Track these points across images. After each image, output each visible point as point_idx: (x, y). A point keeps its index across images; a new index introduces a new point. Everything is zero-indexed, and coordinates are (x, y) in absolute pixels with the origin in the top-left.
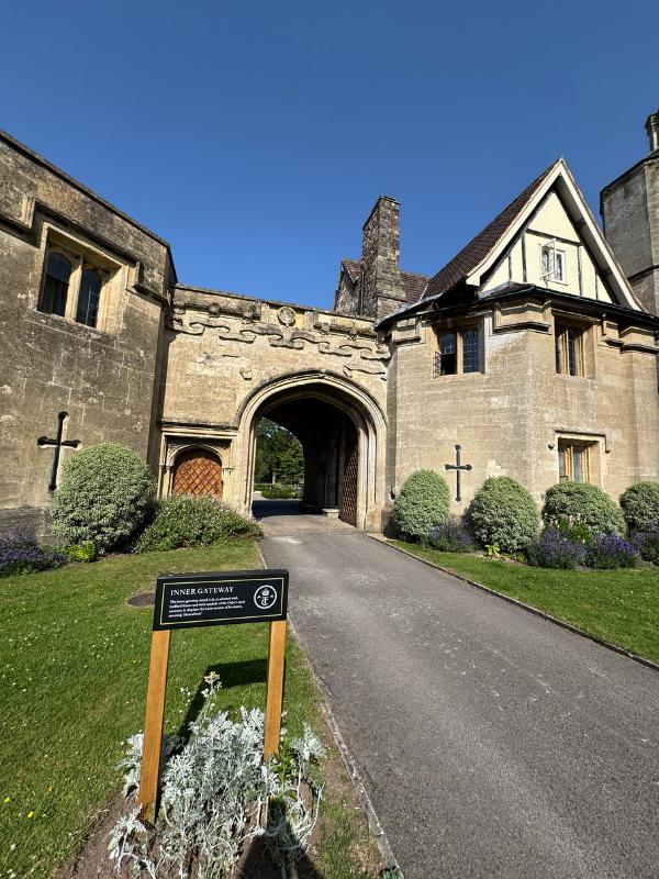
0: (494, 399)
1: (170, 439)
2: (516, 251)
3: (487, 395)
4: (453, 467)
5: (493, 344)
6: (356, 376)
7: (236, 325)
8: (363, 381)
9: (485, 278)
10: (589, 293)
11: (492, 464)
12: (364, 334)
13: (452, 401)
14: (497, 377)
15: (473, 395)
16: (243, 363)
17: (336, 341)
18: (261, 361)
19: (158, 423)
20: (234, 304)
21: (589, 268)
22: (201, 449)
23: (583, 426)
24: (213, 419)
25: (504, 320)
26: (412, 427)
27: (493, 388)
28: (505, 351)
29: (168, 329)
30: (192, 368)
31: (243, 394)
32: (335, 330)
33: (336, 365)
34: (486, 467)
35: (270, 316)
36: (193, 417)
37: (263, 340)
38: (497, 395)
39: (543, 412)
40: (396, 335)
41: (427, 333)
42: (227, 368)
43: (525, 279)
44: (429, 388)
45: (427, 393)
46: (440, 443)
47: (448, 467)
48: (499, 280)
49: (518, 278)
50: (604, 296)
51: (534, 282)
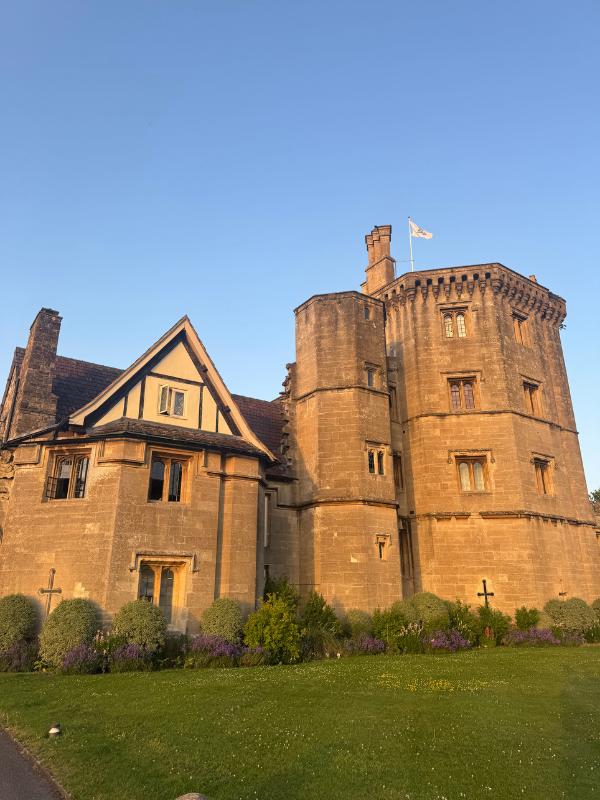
0: (89, 525)
2: (134, 393)
3: (84, 521)
4: (46, 591)
5: (95, 475)
10: (208, 426)
11: (79, 587)
13: (54, 526)
14: (93, 505)
15: (73, 521)
21: (211, 406)
26: (18, 550)
27: (89, 514)
28: (102, 482)
34: (73, 589)
38: (91, 521)
39: (127, 538)
40: (18, 457)
41: (44, 458)
43: (141, 415)
44: (38, 511)
45: (36, 516)
46: (39, 566)
47: (43, 591)
49: (133, 414)
50: (225, 429)
51: (152, 415)
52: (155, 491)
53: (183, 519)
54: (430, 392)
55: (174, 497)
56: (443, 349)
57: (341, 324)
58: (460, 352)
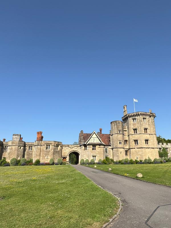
1: (63, 157)
2: (90, 140)
4: (84, 158)
5: (88, 148)
6: (78, 150)
7: (67, 147)
8: (79, 151)
9: (87, 143)
10: (98, 142)
12: (79, 146)
16: (68, 150)
17: (76, 147)
18: (69, 150)
19: (62, 156)
20: (67, 145)
21: (98, 139)
22: (65, 158)
23: (95, 155)
24: (66, 155)
25: (89, 146)
26: (82, 155)
29: (62, 148)
30: (64, 151)
31: (68, 153)
32: (76, 146)
33: (76, 150)
35: (70, 146)
36: (64, 155)
37: (69, 148)
39: (91, 154)
40: (81, 147)
41: (83, 147)
42: (67, 151)
45: (83, 152)
46: (84, 156)
48: (88, 142)
49: (90, 142)
50: (100, 142)
51: (92, 142)
52: (93, 149)
53: (96, 152)
54: (131, 131)
55: (95, 150)
56: (132, 125)
57: (115, 125)
58: (135, 125)
